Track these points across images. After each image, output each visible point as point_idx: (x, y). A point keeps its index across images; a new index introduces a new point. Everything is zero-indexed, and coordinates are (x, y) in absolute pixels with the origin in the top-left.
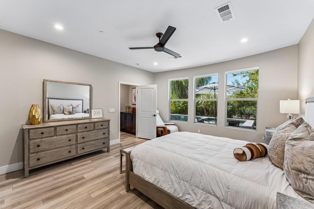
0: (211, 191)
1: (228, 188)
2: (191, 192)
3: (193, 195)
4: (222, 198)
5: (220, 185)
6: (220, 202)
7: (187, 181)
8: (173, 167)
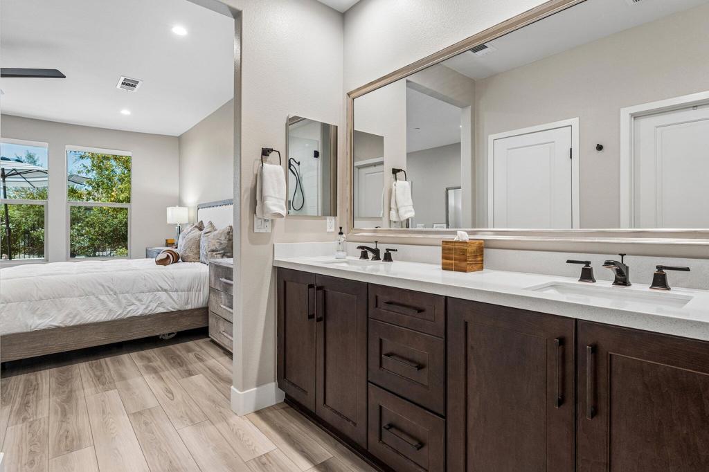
0: (159, 288)
1: (173, 278)
2: (135, 301)
3: (137, 303)
4: (169, 288)
5: (166, 279)
6: (168, 294)
7: (128, 292)
8: (103, 286)
